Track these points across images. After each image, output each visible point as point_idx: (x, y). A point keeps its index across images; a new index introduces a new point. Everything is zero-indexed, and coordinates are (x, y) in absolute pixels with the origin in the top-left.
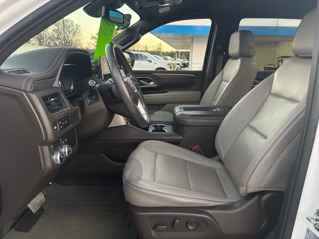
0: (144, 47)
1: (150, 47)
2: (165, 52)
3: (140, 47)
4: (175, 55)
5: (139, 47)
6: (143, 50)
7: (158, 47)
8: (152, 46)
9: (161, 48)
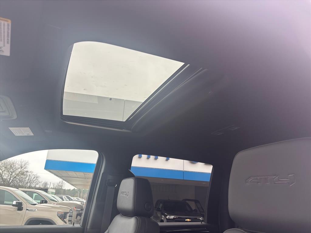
0: (43, 184)
1: (49, 184)
2: (66, 189)
3: (39, 184)
4: (77, 193)
5: (37, 184)
6: (41, 187)
7: (59, 184)
8: (53, 183)
9: (62, 186)
